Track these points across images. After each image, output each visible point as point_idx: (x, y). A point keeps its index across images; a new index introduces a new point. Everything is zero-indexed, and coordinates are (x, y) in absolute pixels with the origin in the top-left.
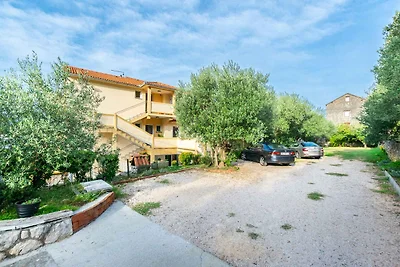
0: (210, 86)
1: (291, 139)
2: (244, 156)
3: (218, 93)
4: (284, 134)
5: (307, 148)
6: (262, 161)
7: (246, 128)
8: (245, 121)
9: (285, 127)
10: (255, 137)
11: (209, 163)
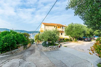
0: (72, 27)
1: (91, 35)
2: (78, 39)
3: (74, 28)
4: (89, 34)
5: (95, 38)
6: (83, 40)
7: (80, 34)
8: (80, 33)
9: (89, 33)
10: (82, 36)
11: (71, 41)
